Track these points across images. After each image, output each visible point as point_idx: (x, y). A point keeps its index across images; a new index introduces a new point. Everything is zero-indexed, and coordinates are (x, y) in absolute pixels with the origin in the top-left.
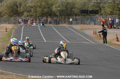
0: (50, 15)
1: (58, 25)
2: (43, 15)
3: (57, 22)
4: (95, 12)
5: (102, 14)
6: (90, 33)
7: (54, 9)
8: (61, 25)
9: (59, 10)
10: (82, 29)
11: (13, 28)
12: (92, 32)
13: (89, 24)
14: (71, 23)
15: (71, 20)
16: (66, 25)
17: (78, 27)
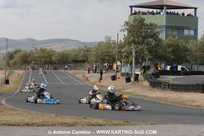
0: (51, 63)
1: (57, 71)
2: (45, 63)
3: (56, 69)
4: (83, 61)
5: (88, 62)
6: (80, 76)
7: (53, 58)
8: (59, 70)
9: (57, 60)
10: (74, 74)
11: (24, 74)
12: (82, 76)
13: (80, 69)
14: (66, 69)
15: (66, 67)
16: (62, 71)
17: (71, 72)
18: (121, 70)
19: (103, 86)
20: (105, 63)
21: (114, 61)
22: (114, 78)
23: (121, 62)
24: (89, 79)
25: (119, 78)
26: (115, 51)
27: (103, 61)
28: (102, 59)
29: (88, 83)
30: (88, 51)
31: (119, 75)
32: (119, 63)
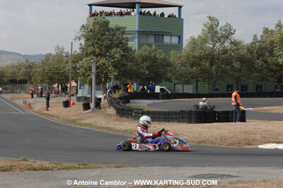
4: (23, 82)
5: (32, 83)
6: (20, 102)
10: (12, 99)
12: (22, 101)
13: (20, 92)
17: (8, 96)
18: (77, 93)
19: (51, 116)
20: (54, 83)
21: (67, 80)
22: (67, 104)
23: (77, 82)
24: (32, 106)
25: (74, 104)
26: (69, 67)
27: (52, 81)
28: (50, 78)
29: (30, 111)
30: (30, 67)
31: (73, 99)
32: (74, 84)
